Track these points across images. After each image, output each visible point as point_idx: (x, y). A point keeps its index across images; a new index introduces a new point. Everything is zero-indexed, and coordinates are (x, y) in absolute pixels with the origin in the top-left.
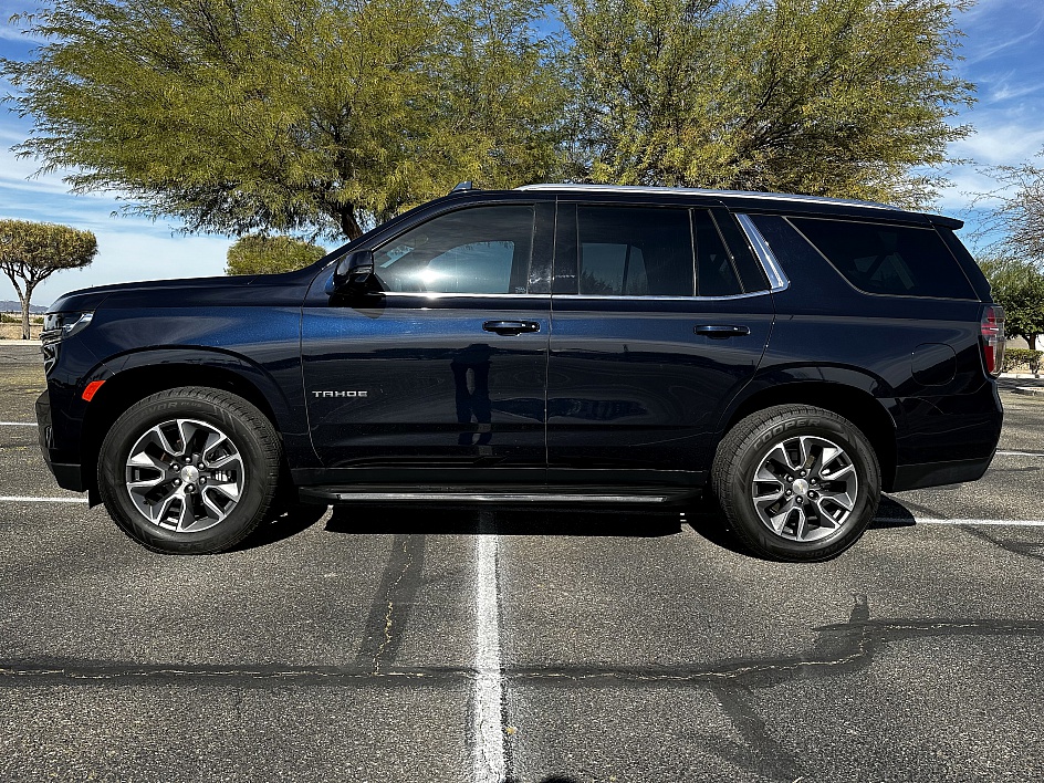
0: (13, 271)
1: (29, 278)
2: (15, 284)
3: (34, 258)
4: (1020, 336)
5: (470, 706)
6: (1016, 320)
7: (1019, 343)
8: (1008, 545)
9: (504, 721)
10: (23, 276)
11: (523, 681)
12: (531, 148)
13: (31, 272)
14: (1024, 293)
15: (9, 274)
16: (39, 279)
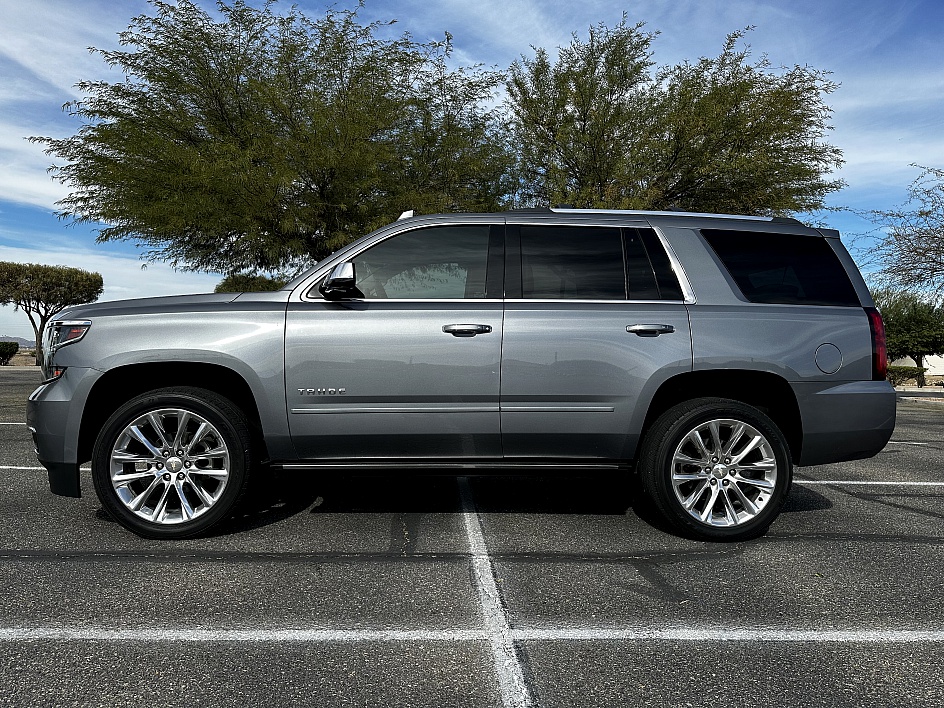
0: (30, 307)
1: (43, 313)
2: (31, 318)
3: (49, 295)
4: (908, 357)
5: (471, 569)
6: (904, 342)
7: (909, 362)
8: (860, 495)
9: (495, 576)
10: (38, 311)
11: (504, 559)
12: (480, 203)
13: (45, 308)
14: (910, 318)
15: (26, 310)
16: (52, 314)
